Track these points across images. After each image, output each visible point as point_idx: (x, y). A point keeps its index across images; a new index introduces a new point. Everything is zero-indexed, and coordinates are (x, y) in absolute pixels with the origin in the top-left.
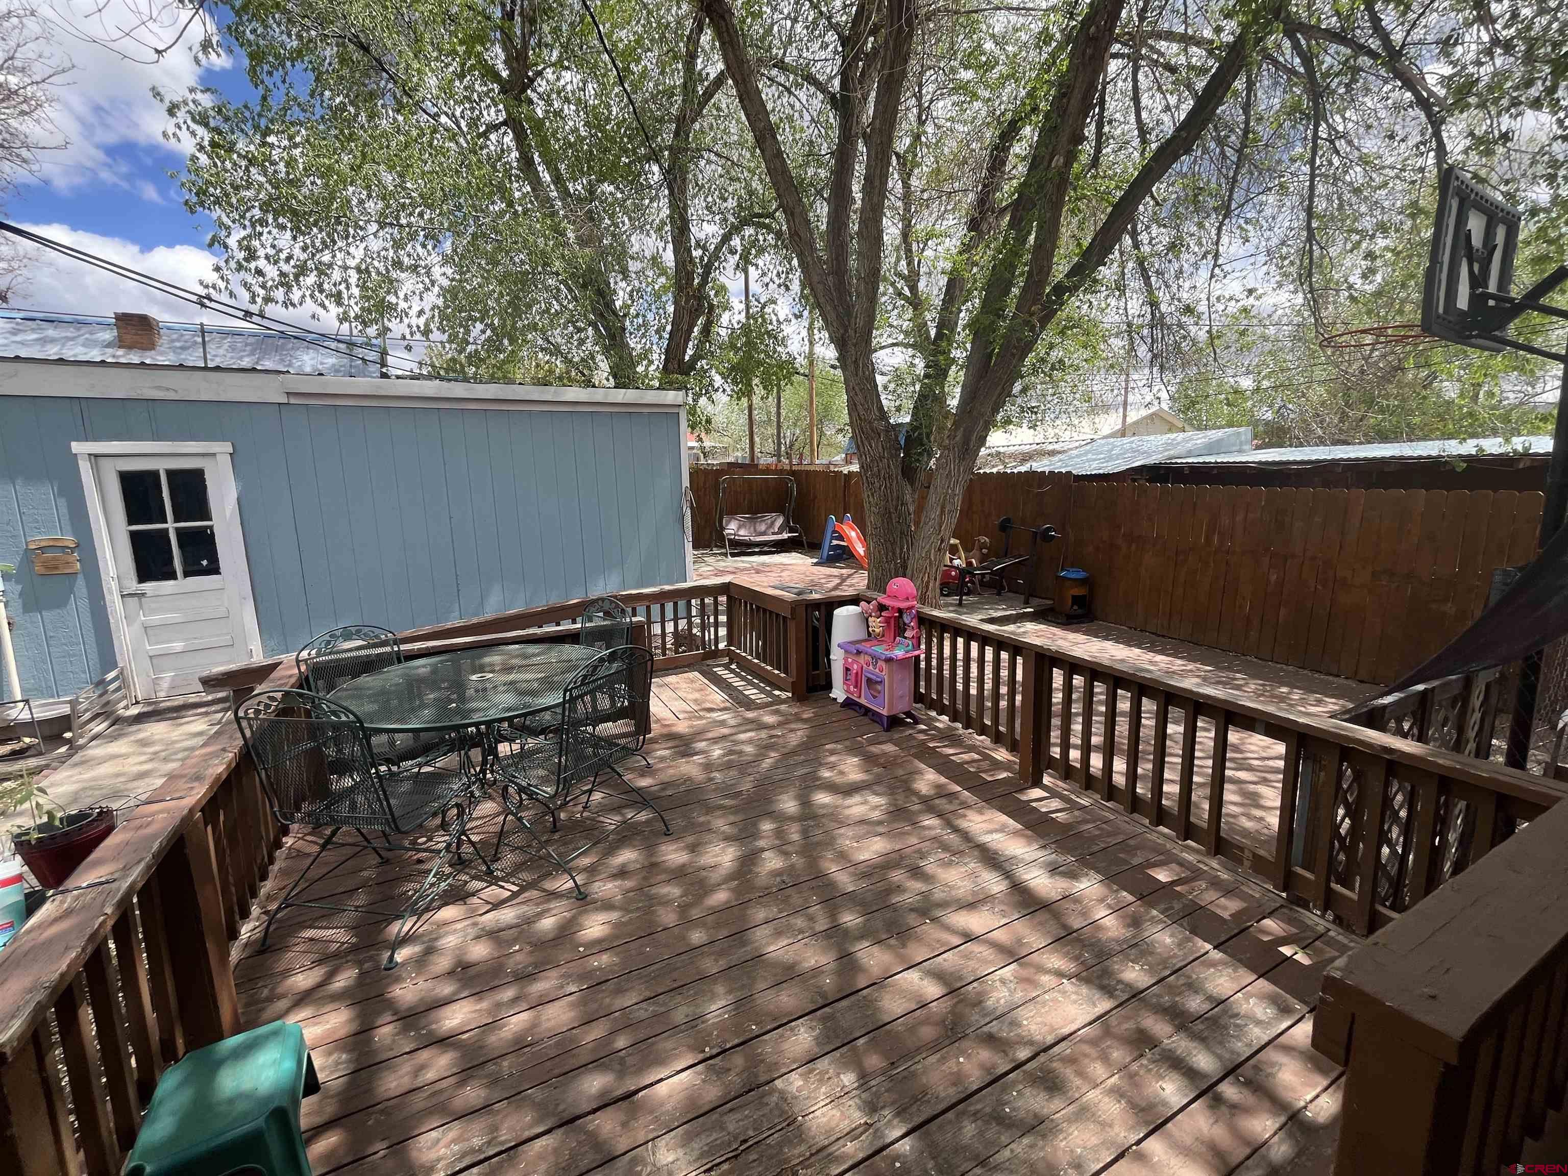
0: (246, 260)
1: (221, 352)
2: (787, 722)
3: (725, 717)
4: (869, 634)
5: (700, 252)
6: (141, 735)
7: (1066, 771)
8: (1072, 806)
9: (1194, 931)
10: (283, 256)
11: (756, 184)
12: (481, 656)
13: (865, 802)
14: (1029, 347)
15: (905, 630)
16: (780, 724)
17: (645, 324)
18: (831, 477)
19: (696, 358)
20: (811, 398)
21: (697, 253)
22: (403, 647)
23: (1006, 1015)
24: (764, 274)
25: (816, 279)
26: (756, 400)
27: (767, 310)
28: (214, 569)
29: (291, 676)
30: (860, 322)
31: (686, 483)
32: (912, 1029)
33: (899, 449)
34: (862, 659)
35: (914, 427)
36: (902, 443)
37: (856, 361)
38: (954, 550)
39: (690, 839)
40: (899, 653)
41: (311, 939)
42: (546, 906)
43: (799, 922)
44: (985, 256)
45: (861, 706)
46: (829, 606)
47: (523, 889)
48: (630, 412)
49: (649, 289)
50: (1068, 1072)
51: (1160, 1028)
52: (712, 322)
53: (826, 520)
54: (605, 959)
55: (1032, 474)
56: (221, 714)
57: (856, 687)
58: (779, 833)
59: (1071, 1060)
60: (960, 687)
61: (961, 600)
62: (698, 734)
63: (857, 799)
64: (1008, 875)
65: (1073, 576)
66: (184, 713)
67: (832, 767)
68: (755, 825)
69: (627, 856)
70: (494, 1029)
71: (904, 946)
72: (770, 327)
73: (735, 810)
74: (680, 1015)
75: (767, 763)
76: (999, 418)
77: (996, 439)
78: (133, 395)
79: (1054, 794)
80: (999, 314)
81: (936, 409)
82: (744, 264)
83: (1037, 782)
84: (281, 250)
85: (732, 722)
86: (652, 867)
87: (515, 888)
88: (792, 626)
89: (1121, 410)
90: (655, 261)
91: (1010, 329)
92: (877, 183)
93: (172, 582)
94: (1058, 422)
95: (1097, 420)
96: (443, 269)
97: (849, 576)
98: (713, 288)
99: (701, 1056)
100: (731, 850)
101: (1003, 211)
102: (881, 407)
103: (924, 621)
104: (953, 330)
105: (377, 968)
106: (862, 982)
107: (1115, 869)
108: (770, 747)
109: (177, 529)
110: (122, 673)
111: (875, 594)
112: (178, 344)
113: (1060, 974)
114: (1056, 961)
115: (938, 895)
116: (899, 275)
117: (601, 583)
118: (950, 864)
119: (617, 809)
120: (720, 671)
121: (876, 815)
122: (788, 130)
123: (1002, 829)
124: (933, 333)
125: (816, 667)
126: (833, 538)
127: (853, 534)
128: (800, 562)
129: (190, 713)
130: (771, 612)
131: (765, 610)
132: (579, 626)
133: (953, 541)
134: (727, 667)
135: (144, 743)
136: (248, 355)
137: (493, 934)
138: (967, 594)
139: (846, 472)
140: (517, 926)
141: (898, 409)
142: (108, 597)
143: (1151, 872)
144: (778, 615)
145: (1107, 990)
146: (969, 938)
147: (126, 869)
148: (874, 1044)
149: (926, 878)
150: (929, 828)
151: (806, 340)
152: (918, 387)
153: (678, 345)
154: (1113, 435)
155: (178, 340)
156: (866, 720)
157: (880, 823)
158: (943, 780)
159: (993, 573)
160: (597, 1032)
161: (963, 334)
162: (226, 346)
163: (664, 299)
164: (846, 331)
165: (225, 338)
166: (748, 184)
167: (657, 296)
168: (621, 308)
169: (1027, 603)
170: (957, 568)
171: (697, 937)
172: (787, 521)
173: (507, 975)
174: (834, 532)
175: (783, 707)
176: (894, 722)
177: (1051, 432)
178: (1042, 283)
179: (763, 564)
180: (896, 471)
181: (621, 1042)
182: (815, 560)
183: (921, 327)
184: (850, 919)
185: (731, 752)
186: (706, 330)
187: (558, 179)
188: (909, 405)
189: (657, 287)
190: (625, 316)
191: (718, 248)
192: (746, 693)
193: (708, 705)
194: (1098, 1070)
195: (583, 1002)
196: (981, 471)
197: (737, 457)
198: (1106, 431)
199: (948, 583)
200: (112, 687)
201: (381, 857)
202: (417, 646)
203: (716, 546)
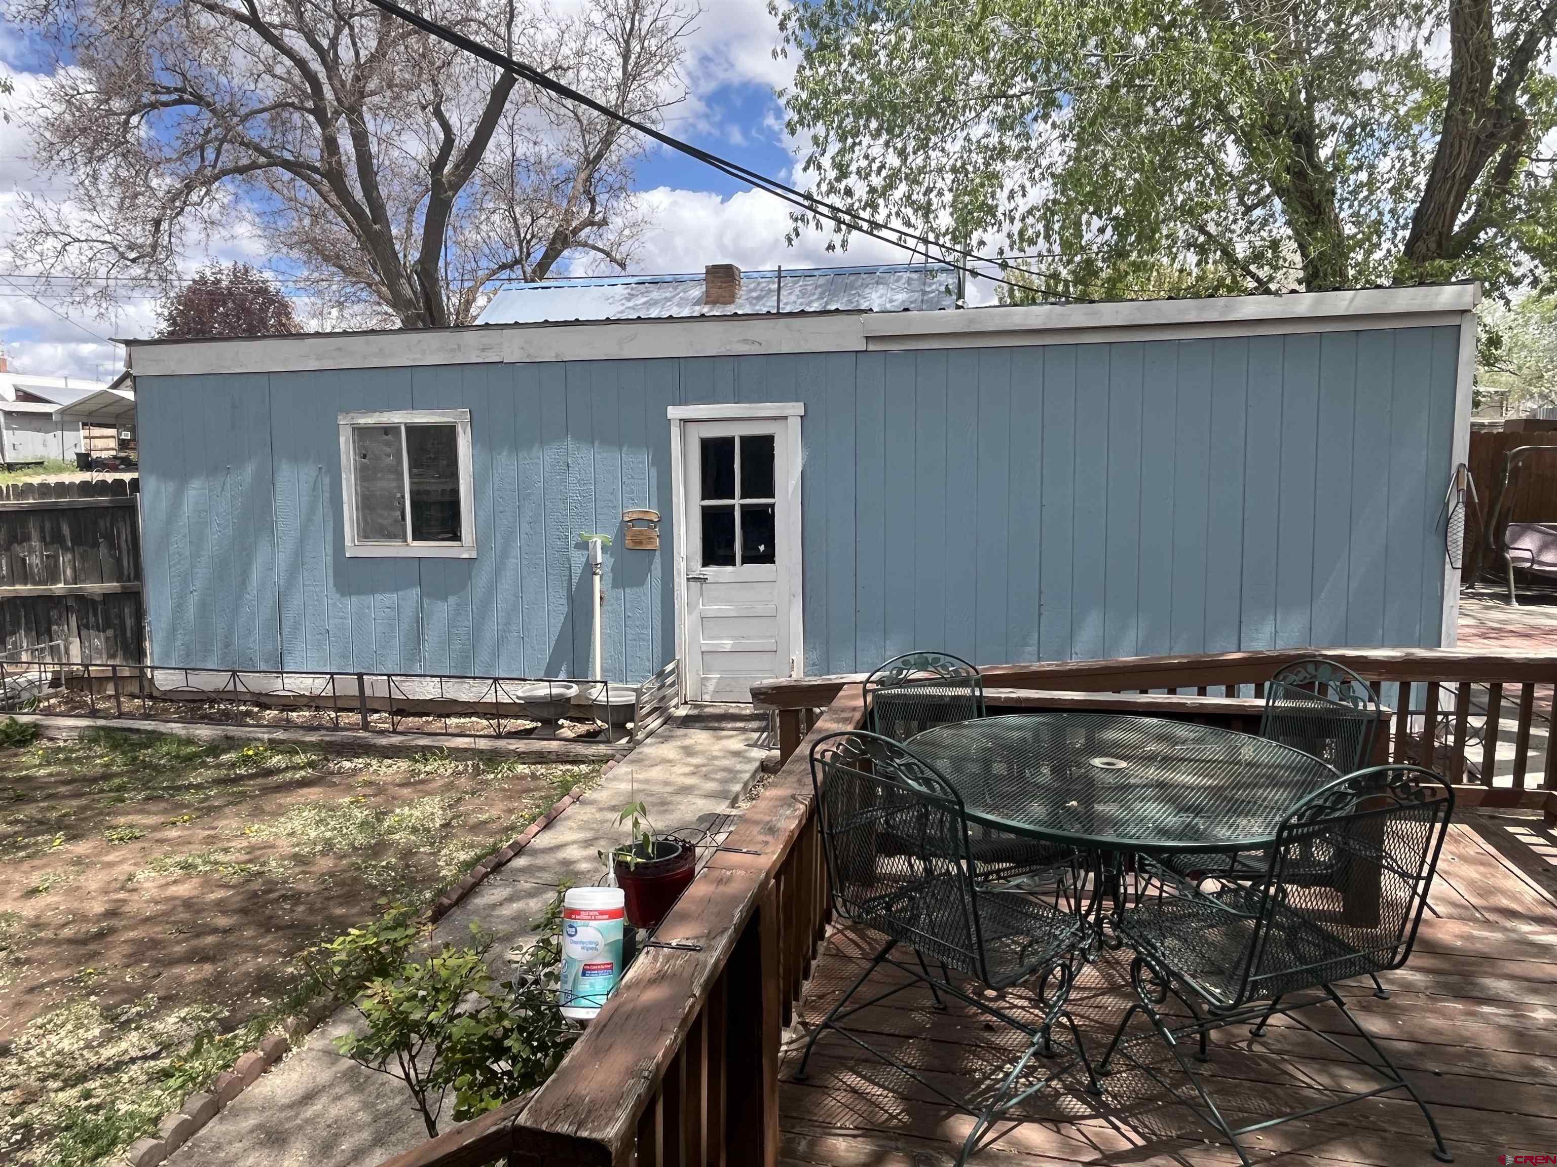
0: (838, 179)
1: (793, 298)
6: (688, 742)
10: (875, 167)
12: (1104, 727)
17: (1371, 180)
19: (1473, 227)
22: (989, 692)
28: (769, 558)
29: (854, 709)
31: (1461, 458)
41: (854, 1091)
47: (1151, 1147)
49: (1388, 117)
52: (1519, 153)
56: (758, 734)
66: (724, 725)
78: (723, 351)
84: (874, 160)
87: (1140, 1140)
93: (729, 569)
109: (742, 506)
110: (677, 666)
112: (754, 294)
117: (1268, 629)
120: (1519, 833)
129: (730, 726)
132: (1262, 702)
135: (688, 751)
136: (818, 299)
142: (676, 579)
147: (711, 936)
155: (754, 290)
162: (797, 292)
163: (1415, 129)
165: (797, 282)
167: (1401, 126)
168: (1329, 157)
186: (1505, 171)
189: (1402, 111)
190: (1336, 171)
193: (1504, 903)
200: (669, 681)
201: (939, 1001)
202: (1004, 693)
203: (1491, 582)
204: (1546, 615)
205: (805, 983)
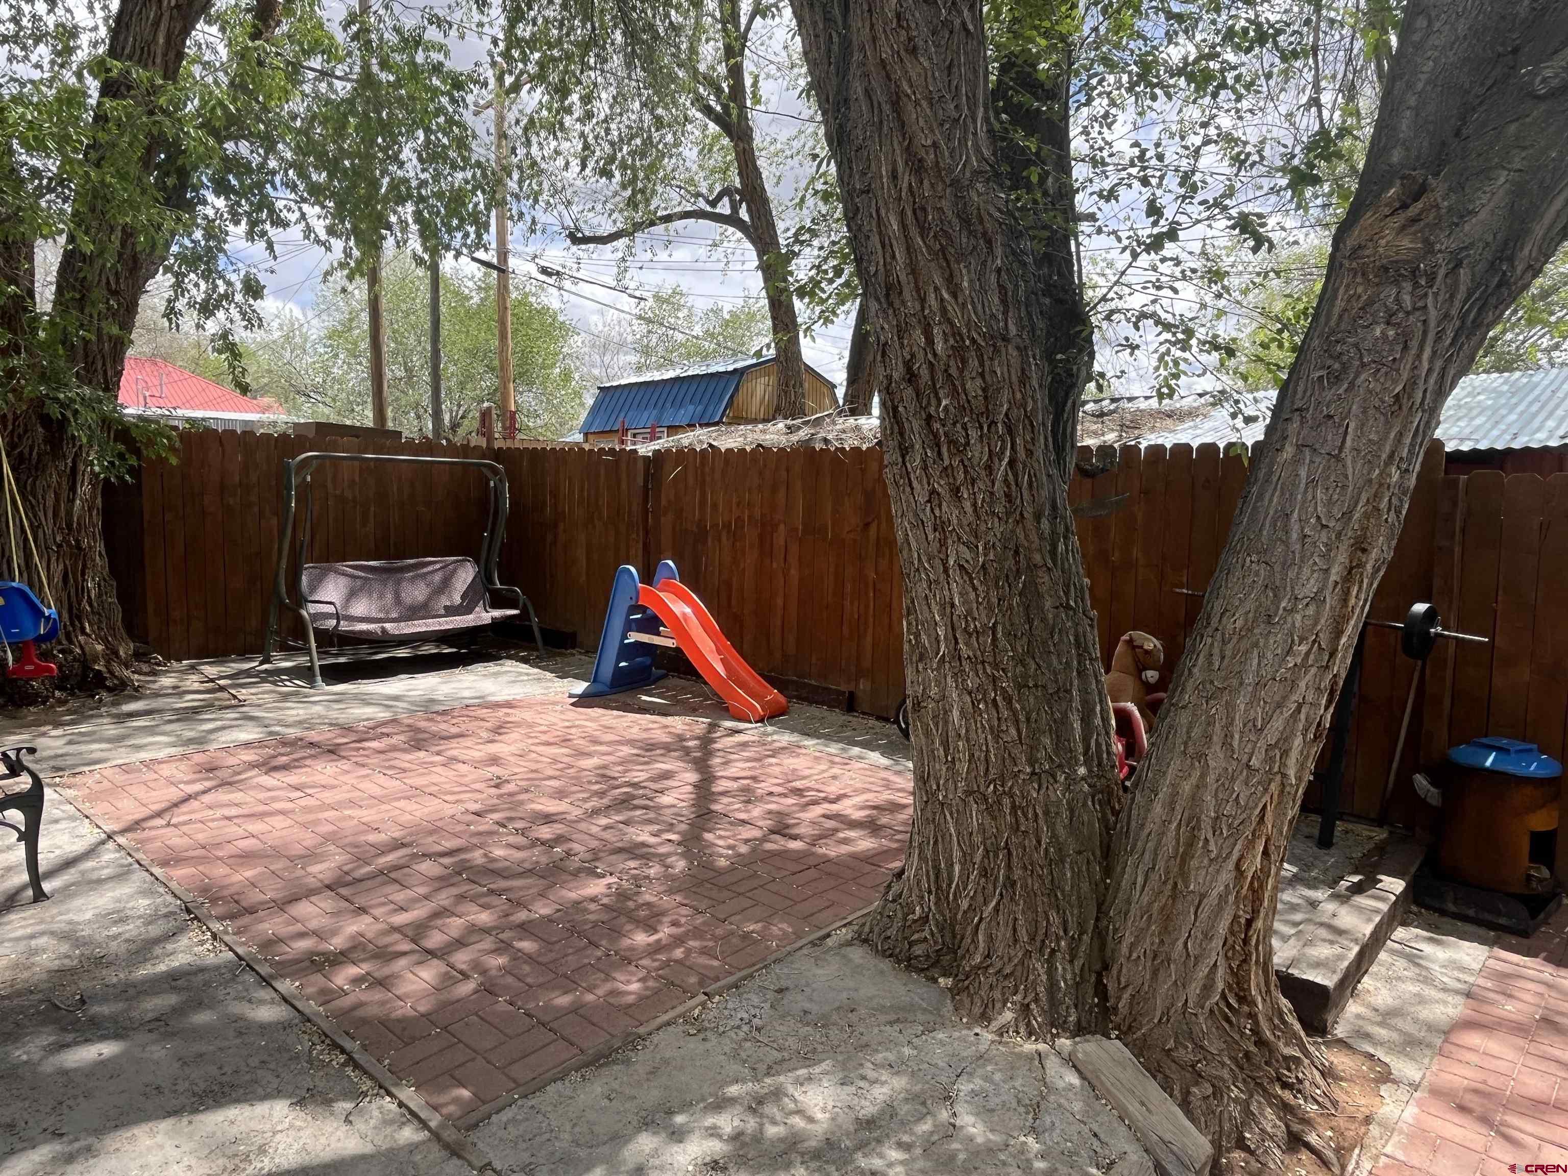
126: (630, 626)
128: (534, 691)
139: (649, 453)
172: (486, 577)
174: (634, 607)
182: (580, 687)
203: (284, 648)
204: (365, 700)
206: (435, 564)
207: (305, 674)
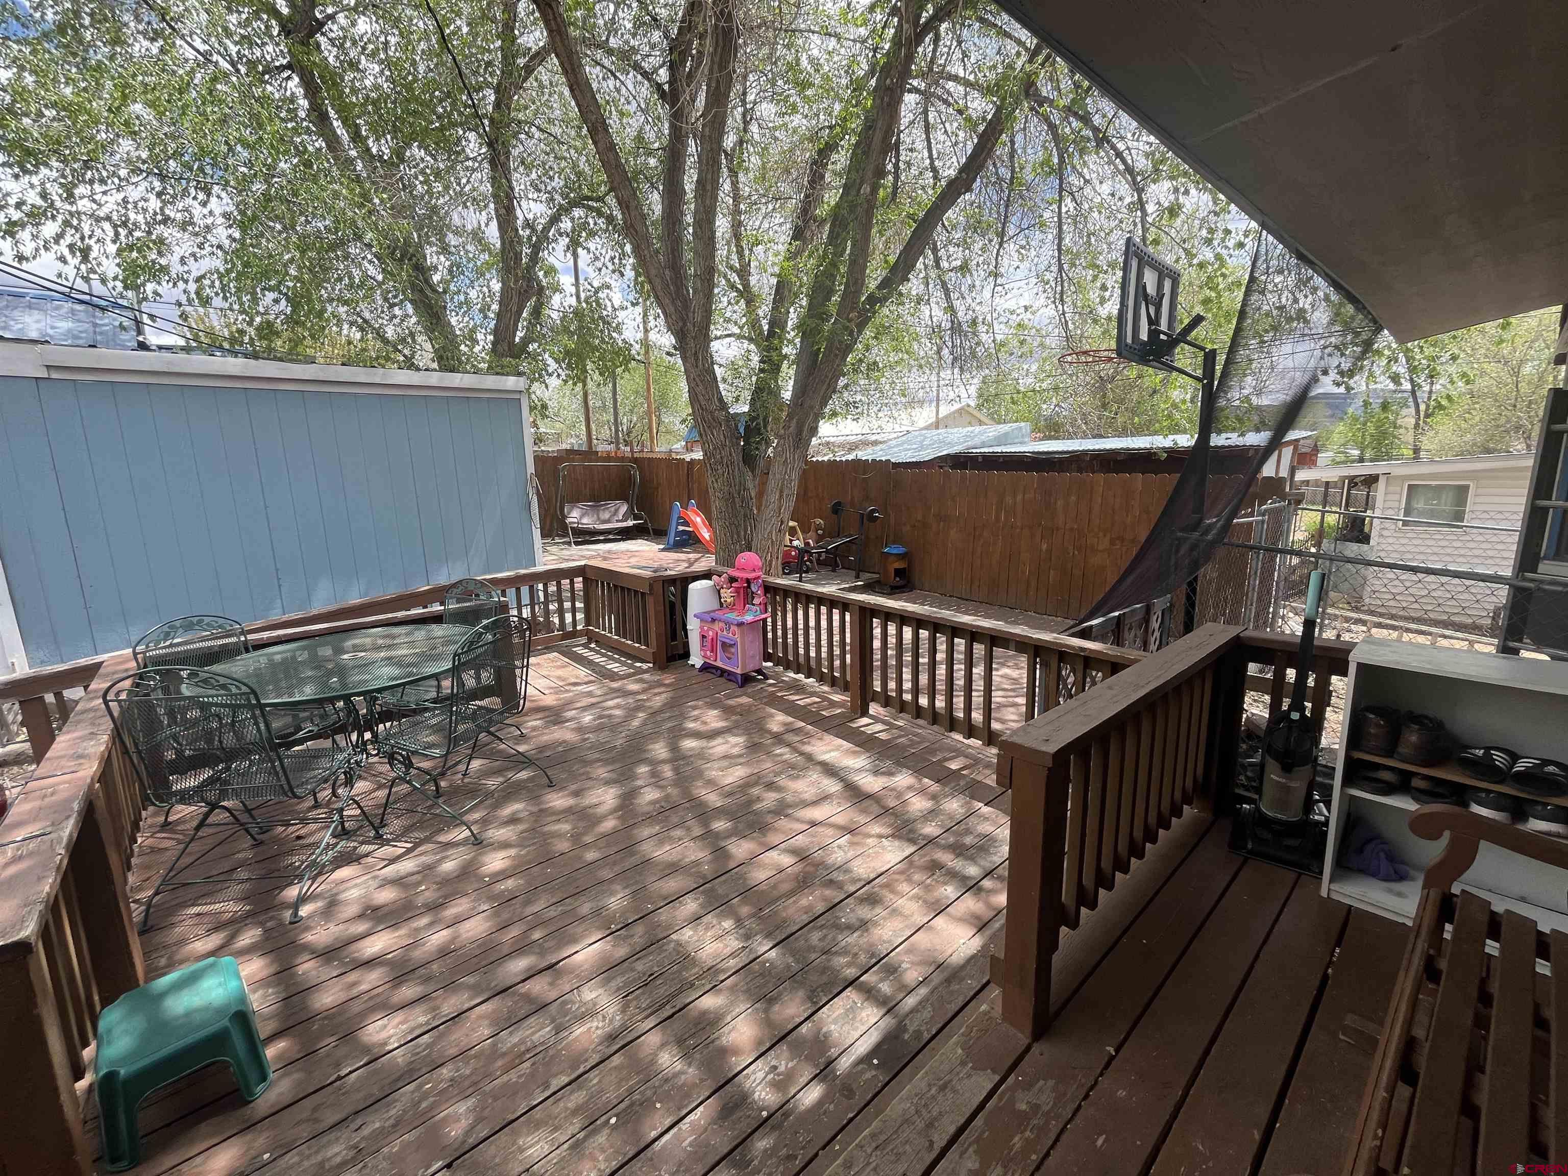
2: (650, 688)
3: (591, 688)
4: (721, 604)
5: (528, 232)
7: (886, 702)
8: (891, 726)
9: (972, 798)
11: (582, 164)
13: (727, 742)
14: (849, 349)
15: (753, 598)
16: (644, 691)
17: (467, 302)
18: (672, 464)
19: (526, 341)
20: (648, 384)
21: (524, 233)
22: (252, 636)
23: (843, 868)
24: (597, 259)
25: (653, 272)
26: (590, 384)
27: (600, 295)
30: (698, 318)
31: (531, 469)
32: (774, 887)
33: (738, 439)
34: (717, 626)
35: (752, 417)
36: (742, 430)
37: (696, 353)
38: (793, 532)
39: (574, 787)
40: (749, 618)
41: (198, 915)
42: (444, 854)
43: (678, 833)
44: (809, 264)
45: (717, 668)
46: (683, 582)
47: (416, 846)
48: (466, 396)
49: (471, 265)
50: (885, 892)
51: (946, 858)
52: (542, 304)
53: (671, 508)
54: (510, 883)
55: (857, 462)
57: (712, 651)
58: (654, 774)
59: (887, 886)
60: (801, 651)
61: (801, 577)
62: (567, 704)
63: (719, 740)
64: (842, 780)
65: (895, 551)
67: (696, 719)
68: (630, 770)
69: (515, 807)
70: (416, 947)
71: (765, 836)
72: (605, 313)
73: (612, 761)
74: (585, 909)
75: (636, 723)
76: (827, 410)
77: (826, 429)
79: (876, 720)
80: (823, 317)
81: (771, 401)
82: (574, 245)
83: (864, 713)
85: (599, 692)
86: (542, 813)
87: (409, 845)
88: (650, 601)
89: (934, 404)
90: (477, 236)
91: (833, 332)
92: (709, 187)
94: (880, 415)
95: (913, 414)
96: (230, 231)
97: (696, 560)
98: (541, 269)
99: (608, 932)
100: (612, 791)
101: (824, 221)
102: (721, 399)
103: (769, 589)
104: (783, 327)
105: (281, 924)
106: (732, 865)
107: (920, 765)
108: (638, 708)
111: (725, 569)
113: (880, 836)
114: (876, 829)
115: (789, 798)
116: (731, 268)
117: (444, 571)
118: (798, 777)
119: (498, 772)
120: (580, 650)
121: (736, 751)
122: (614, 113)
123: (837, 748)
124: (766, 328)
125: (674, 637)
126: (678, 524)
127: (698, 520)
128: (647, 548)
130: (629, 589)
131: (623, 588)
132: (443, 608)
133: (792, 524)
134: (585, 646)
137: (398, 882)
138: (806, 572)
139: (688, 459)
140: (418, 872)
141: (737, 399)
143: (947, 764)
144: (636, 592)
145: (912, 841)
146: (814, 824)
147: (56, 824)
148: (744, 902)
149: (779, 789)
150: (781, 755)
151: (641, 326)
152: (754, 379)
153: (507, 328)
154: (927, 428)
156: (722, 680)
157: (740, 756)
158: (790, 719)
159: (827, 552)
160: (514, 932)
161: (792, 334)
163: (488, 276)
164: (685, 324)
166: (575, 166)
167: (479, 272)
168: (439, 283)
169: (857, 577)
170: (796, 548)
171: (591, 856)
172: (631, 509)
173: (419, 908)
174: (680, 518)
175: (646, 676)
176: (747, 679)
177: (875, 424)
178: (858, 293)
179: (609, 552)
180: (737, 457)
181: (537, 935)
182: (662, 547)
183: (754, 324)
184: (720, 825)
185: (600, 717)
186: (537, 312)
187: (356, 137)
188: (747, 395)
189: (479, 263)
190: (445, 292)
191: (546, 229)
192: (609, 667)
193: (573, 680)
194: (904, 887)
195: (496, 914)
196: (814, 459)
197: (572, 444)
198: (921, 424)
199: (789, 563)
201: (255, 840)
202: (265, 635)
203: (558, 535)
204: (588, 550)
205: (129, 875)
206: (612, 504)
207: (569, 543)
